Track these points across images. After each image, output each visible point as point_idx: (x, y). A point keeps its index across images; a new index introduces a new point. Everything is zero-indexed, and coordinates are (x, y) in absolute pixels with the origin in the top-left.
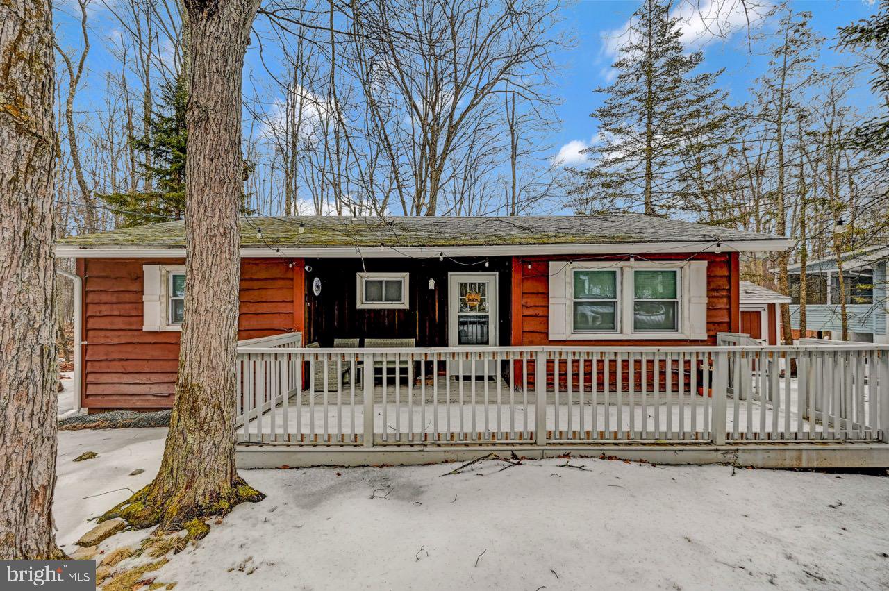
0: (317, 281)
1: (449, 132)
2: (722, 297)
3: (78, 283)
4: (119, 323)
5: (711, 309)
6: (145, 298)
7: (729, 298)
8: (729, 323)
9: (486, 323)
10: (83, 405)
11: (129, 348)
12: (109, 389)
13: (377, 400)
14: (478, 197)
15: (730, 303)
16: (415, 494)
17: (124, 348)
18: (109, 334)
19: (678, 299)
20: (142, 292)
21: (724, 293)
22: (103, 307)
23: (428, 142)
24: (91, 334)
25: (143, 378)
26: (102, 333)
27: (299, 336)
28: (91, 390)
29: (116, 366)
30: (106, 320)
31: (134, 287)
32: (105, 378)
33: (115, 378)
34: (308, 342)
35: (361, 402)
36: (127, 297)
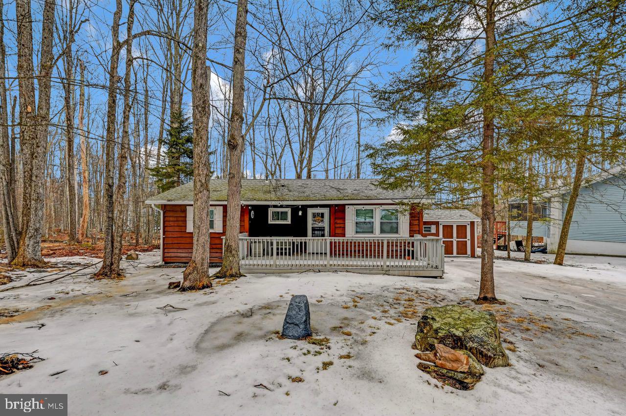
0: (252, 212)
1: (320, 115)
2: (417, 220)
3: (162, 212)
4: (177, 229)
5: (411, 224)
6: (187, 219)
7: (419, 220)
8: (419, 231)
9: (323, 230)
10: (163, 261)
11: (181, 239)
12: (172, 255)
13: (278, 259)
14: (342, 149)
15: (419, 222)
16: (288, 277)
17: (179, 239)
18: (173, 233)
19: (399, 221)
20: (186, 217)
21: (417, 218)
22: (171, 223)
23: (308, 121)
24: (166, 233)
25: (186, 250)
26: (170, 233)
27: (247, 234)
28: (167, 255)
29: (175, 246)
30: (172, 228)
31: (183, 215)
32: (171, 250)
33: (175, 251)
34: (250, 236)
35: (272, 259)
36: (180, 219)
